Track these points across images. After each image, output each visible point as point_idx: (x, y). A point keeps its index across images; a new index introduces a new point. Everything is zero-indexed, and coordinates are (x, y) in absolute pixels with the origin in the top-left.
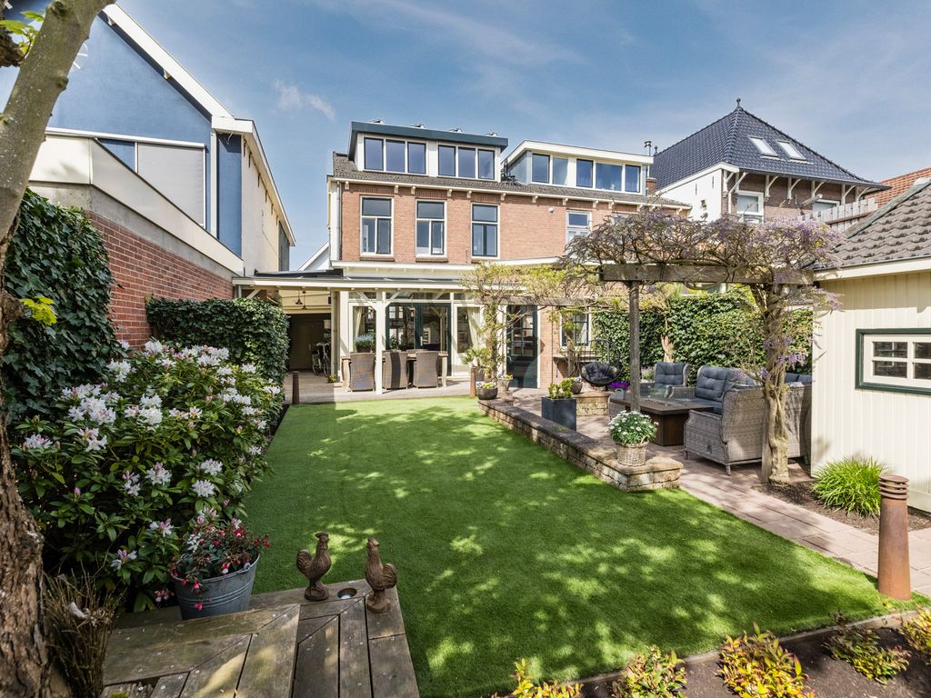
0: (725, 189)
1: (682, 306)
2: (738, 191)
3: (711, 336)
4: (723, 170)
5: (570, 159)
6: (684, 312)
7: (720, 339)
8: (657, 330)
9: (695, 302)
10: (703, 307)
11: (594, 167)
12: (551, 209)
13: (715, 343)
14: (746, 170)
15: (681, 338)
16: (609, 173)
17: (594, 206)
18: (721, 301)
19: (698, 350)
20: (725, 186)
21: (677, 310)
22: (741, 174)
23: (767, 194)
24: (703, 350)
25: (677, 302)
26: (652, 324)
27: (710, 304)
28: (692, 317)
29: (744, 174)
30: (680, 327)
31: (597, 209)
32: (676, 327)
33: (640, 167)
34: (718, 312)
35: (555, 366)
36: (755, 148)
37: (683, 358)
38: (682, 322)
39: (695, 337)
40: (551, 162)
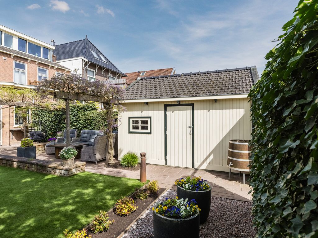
0: (83, 66)
1: (74, 108)
2: (87, 68)
3: (84, 119)
4: (82, 59)
5: (14, 36)
6: (74, 110)
7: (88, 120)
8: (64, 117)
9: (78, 107)
10: (81, 109)
11: (27, 44)
12: (4, 58)
13: (86, 122)
14: (90, 62)
15: (73, 120)
16: (35, 48)
17: (28, 61)
18: (88, 107)
19: (80, 124)
20: (83, 65)
21: (72, 109)
22: (88, 62)
23: (97, 71)
24: (82, 124)
25: (71, 107)
26: (61, 115)
27: (84, 108)
28: (77, 112)
29: (90, 63)
30: (73, 116)
31: (30, 63)
32: (71, 116)
33: (49, 49)
34: (87, 111)
35: (11, 134)
36: (92, 54)
37: (74, 127)
38: (73, 114)
39: (79, 120)
40: (3, 35)
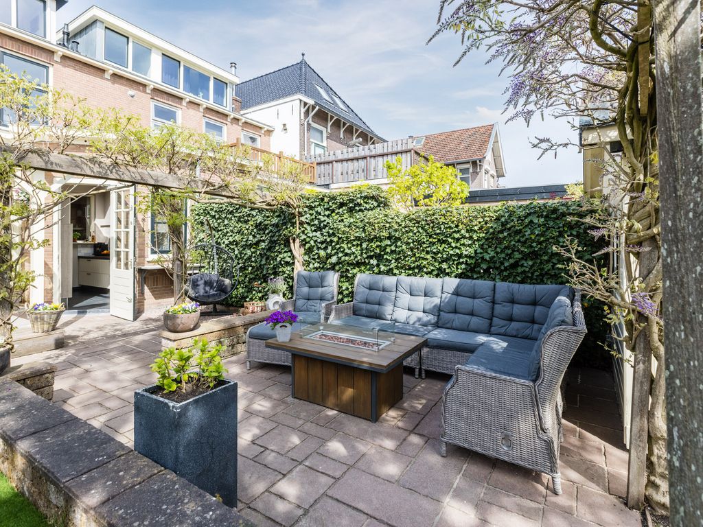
0: (302, 117)
1: (317, 203)
2: (310, 122)
3: (358, 238)
4: (301, 101)
5: (153, 50)
6: (319, 209)
7: (371, 241)
8: (286, 232)
9: (333, 198)
10: (342, 205)
11: (182, 68)
12: (132, 92)
13: (364, 245)
14: (319, 105)
15: (315, 241)
16: (198, 81)
17: (184, 103)
18: (366, 197)
19: (340, 255)
20: (302, 115)
21: (311, 208)
22: (314, 108)
23: (329, 130)
24: (346, 255)
25: (308, 199)
26: (276, 225)
27: (351, 201)
28: (328, 216)
29: (317, 108)
30: (313, 228)
31: (187, 107)
32: (308, 228)
33: (227, 84)
34: (361, 210)
36: (319, 93)
37: (317, 265)
38: (316, 222)
39: (335, 239)
